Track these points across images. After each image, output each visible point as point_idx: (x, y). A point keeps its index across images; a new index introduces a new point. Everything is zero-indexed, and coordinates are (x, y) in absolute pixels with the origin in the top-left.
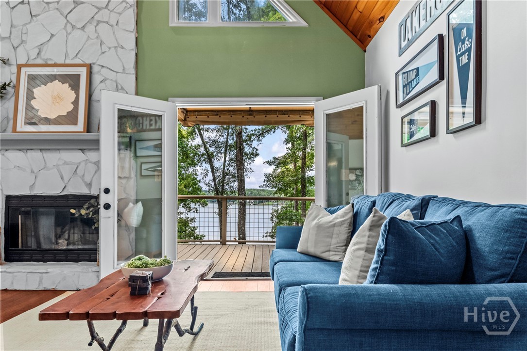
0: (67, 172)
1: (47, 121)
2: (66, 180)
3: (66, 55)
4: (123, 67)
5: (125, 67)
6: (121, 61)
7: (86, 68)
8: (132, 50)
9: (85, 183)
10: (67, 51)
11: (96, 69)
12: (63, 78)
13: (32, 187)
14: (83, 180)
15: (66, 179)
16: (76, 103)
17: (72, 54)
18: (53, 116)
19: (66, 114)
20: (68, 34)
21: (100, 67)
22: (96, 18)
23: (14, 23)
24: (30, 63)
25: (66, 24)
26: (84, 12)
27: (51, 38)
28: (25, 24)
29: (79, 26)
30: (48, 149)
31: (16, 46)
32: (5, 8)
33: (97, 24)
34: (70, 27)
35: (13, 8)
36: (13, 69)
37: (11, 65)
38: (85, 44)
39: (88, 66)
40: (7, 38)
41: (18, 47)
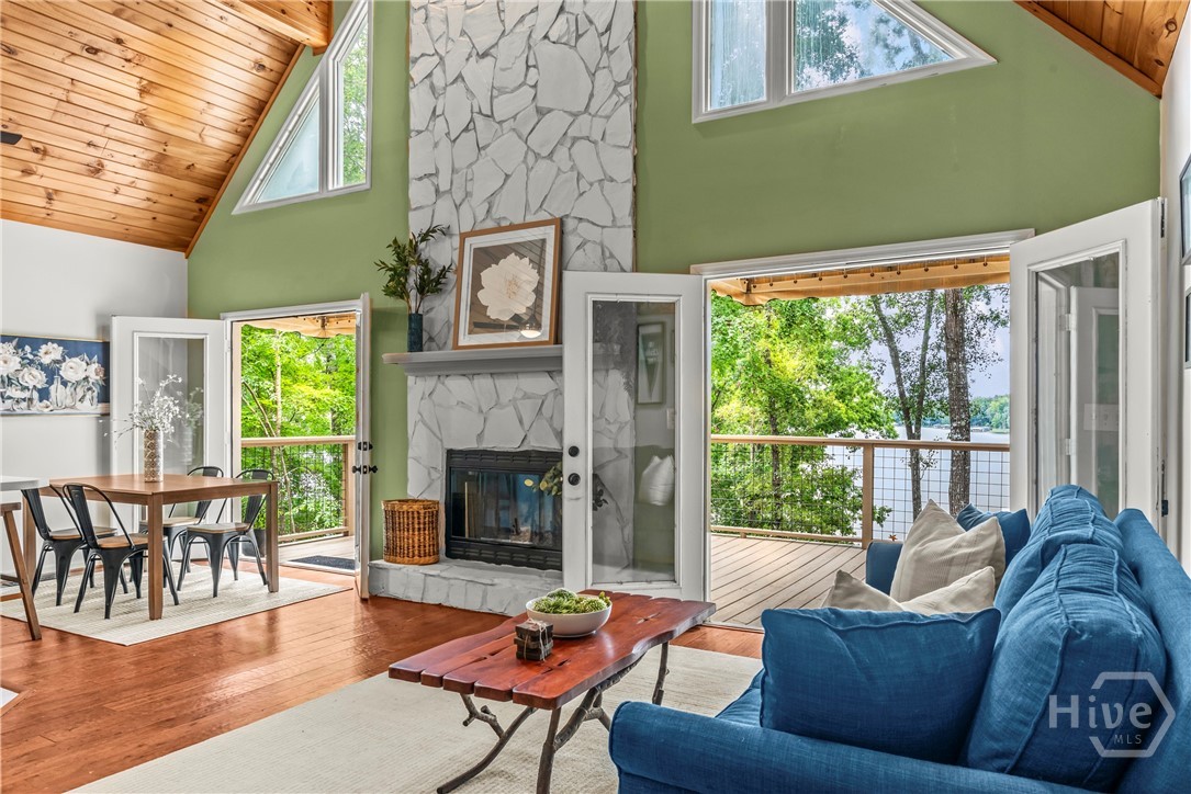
0: (528, 411)
1: (498, 326)
2: (527, 427)
3: (527, 206)
4: (613, 215)
5: (616, 215)
6: (609, 204)
7: (554, 226)
8: (628, 181)
9: (554, 430)
10: (527, 201)
11: (570, 224)
12: (521, 250)
13: (480, 436)
14: (551, 426)
15: (526, 424)
16: (539, 291)
17: (534, 206)
18: (506, 316)
19: (525, 311)
20: (529, 170)
21: (576, 221)
22: (570, 133)
23: (456, 166)
24: (477, 229)
25: (526, 153)
26: (555, 125)
27: (505, 181)
28: (471, 164)
29: (545, 153)
30: (503, 374)
31: (458, 203)
32: (445, 143)
33: (573, 145)
34: (531, 157)
35: (454, 141)
36: (456, 241)
37: (452, 235)
38: (553, 183)
39: (559, 222)
40: (447, 192)
41: (461, 204)
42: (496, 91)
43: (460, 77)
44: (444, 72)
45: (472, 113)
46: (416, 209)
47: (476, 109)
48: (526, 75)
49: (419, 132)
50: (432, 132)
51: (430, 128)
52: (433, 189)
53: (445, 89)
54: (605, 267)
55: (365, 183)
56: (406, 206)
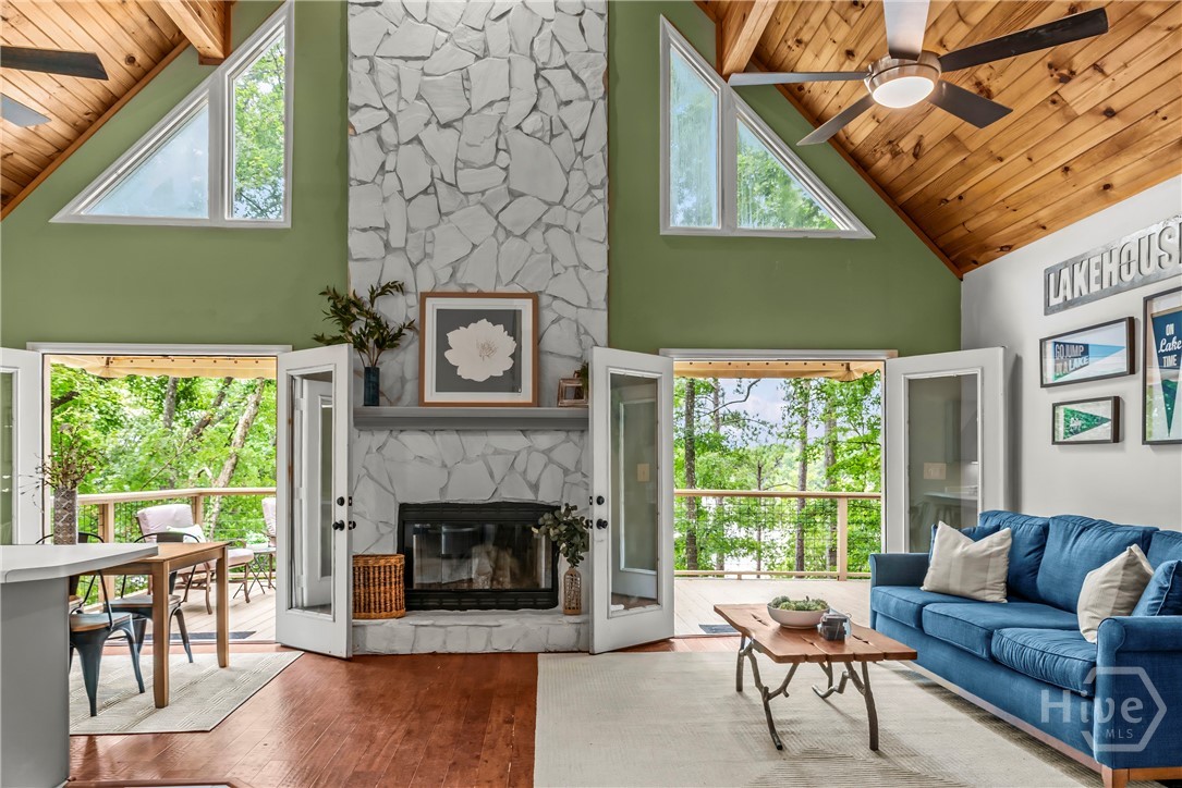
0: (499, 466)
1: (471, 386)
2: (498, 480)
3: (498, 278)
4: (589, 298)
5: (592, 298)
6: (585, 288)
7: (531, 300)
8: (603, 271)
9: (528, 483)
10: (498, 273)
11: (544, 300)
12: (494, 317)
13: (443, 490)
14: (525, 479)
15: (498, 477)
16: (516, 356)
17: (505, 278)
18: (480, 377)
19: (501, 374)
20: (500, 244)
21: (551, 299)
22: (545, 219)
23: (412, 225)
24: (438, 291)
25: (497, 228)
26: (526, 211)
27: (472, 250)
28: (430, 228)
29: (519, 232)
30: (470, 430)
31: (415, 262)
32: (397, 202)
33: (546, 230)
34: (501, 234)
35: (410, 200)
36: (413, 300)
37: (408, 292)
38: (527, 261)
39: (535, 297)
40: (400, 249)
41: (418, 264)
42: (460, 164)
43: (417, 140)
44: (396, 129)
45: (432, 177)
46: (357, 260)
47: (437, 175)
48: (496, 157)
49: (362, 183)
50: (381, 186)
51: (379, 179)
52: (382, 244)
53: (398, 145)
54: (580, 342)
55: (285, 221)
56: (345, 255)
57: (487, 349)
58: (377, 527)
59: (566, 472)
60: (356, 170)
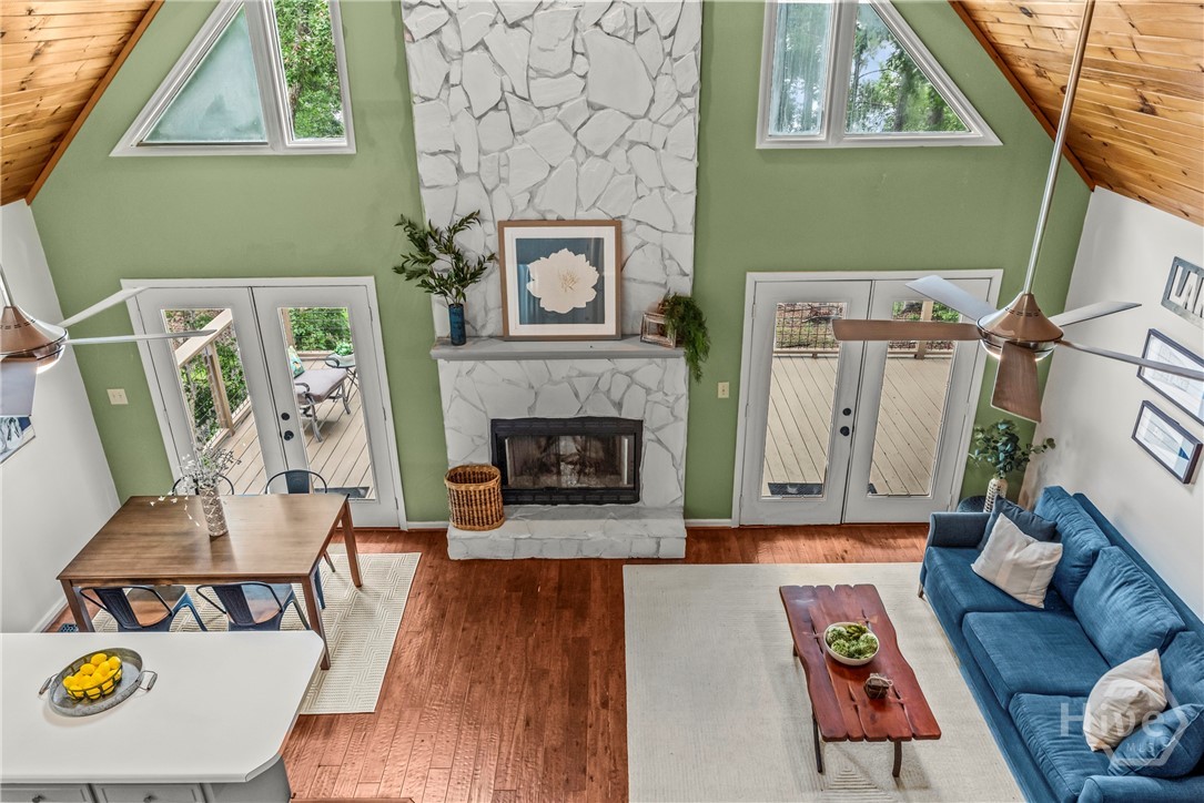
0: (583, 387)
1: (554, 318)
2: (583, 399)
3: (578, 202)
4: (674, 223)
5: (678, 222)
6: (671, 212)
7: (613, 227)
8: (690, 193)
9: (612, 401)
10: (578, 196)
11: (627, 225)
12: (576, 246)
13: (531, 409)
14: (608, 398)
15: (582, 397)
16: (599, 287)
17: (586, 205)
18: (564, 310)
19: (584, 306)
20: (580, 166)
21: (635, 223)
22: (629, 136)
23: (484, 146)
24: (516, 218)
25: (575, 147)
26: (606, 127)
27: (550, 173)
28: (502, 150)
29: (600, 151)
31: (489, 187)
32: (466, 121)
33: (630, 148)
34: (580, 153)
35: (480, 118)
36: (490, 228)
37: (484, 221)
38: (609, 183)
39: (616, 223)
40: (473, 174)
41: (493, 190)
42: (533, 72)
43: (482, 45)
44: (459, 32)
45: (503, 92)
46: (429, 187)
47: (508, 88)
48: (572, 63)
49: (426, 99)
50: (447, 102)
51: (444, 93)
52: (454, 168)
53: (462, 52)
54: (665, 267)
55: (349, 146)
56: (416, 183)
57: (569, 280)
58: (473, 440)
59: (648, 391)
60: (416, 85)
